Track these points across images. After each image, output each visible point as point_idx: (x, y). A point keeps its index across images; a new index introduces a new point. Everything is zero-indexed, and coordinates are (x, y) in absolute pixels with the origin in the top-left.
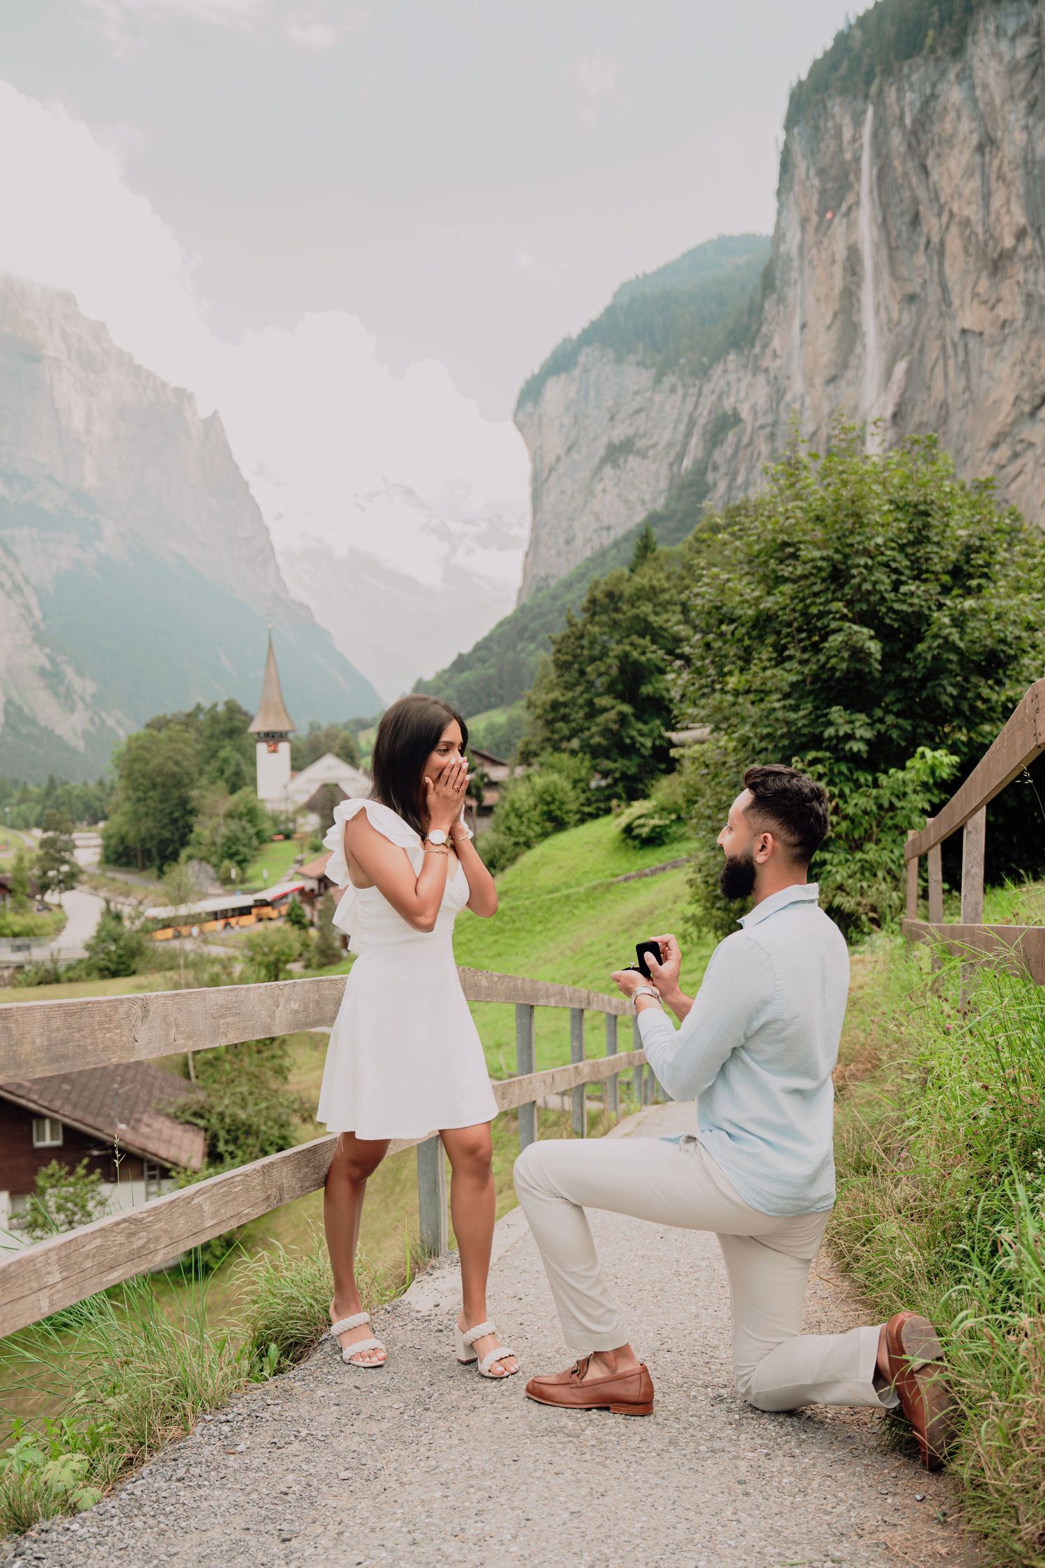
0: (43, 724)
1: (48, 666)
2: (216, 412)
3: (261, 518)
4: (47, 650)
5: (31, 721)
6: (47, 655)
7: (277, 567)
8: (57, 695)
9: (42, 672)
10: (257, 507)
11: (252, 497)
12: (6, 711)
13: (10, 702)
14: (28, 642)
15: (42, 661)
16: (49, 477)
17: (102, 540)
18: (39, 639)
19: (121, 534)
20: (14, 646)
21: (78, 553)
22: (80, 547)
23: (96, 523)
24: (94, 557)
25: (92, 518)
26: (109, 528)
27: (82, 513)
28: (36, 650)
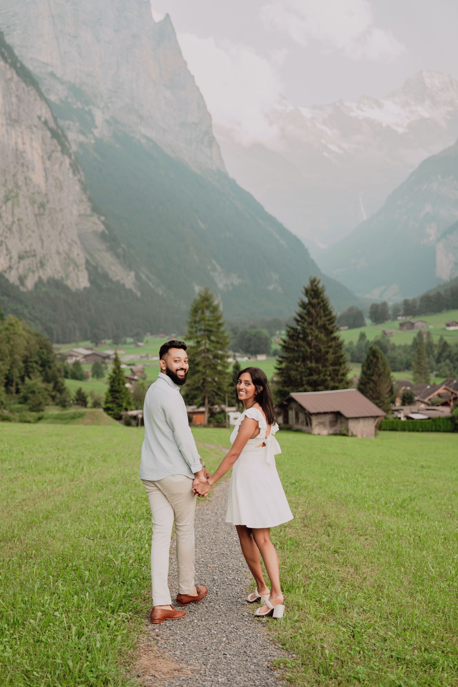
0: (115, 279)
1: (107, 232)
2: (168, 16)
3: (205, 106)
4: (103, 218)
5: (105, 277)
6: (104, 223)
7: (219, 147)
8: (117, 256)
9: (103, 237)
10: (201, 97)
11: (198, 88)
12: (87, 268)
13: (87, 262)
14: (89, 211)
15: (101, 228)
16: (52, 75)
17: (96, 127)
18: (95, 209)
19: (107, 122)
20: (80, 215)
21: (82, 138)
22: (82, 132)
23: (90, 113)
24: (93, 141)
25: (87, 109)
26: (99, 117)
27: (79, 104)
28: (95, 219)
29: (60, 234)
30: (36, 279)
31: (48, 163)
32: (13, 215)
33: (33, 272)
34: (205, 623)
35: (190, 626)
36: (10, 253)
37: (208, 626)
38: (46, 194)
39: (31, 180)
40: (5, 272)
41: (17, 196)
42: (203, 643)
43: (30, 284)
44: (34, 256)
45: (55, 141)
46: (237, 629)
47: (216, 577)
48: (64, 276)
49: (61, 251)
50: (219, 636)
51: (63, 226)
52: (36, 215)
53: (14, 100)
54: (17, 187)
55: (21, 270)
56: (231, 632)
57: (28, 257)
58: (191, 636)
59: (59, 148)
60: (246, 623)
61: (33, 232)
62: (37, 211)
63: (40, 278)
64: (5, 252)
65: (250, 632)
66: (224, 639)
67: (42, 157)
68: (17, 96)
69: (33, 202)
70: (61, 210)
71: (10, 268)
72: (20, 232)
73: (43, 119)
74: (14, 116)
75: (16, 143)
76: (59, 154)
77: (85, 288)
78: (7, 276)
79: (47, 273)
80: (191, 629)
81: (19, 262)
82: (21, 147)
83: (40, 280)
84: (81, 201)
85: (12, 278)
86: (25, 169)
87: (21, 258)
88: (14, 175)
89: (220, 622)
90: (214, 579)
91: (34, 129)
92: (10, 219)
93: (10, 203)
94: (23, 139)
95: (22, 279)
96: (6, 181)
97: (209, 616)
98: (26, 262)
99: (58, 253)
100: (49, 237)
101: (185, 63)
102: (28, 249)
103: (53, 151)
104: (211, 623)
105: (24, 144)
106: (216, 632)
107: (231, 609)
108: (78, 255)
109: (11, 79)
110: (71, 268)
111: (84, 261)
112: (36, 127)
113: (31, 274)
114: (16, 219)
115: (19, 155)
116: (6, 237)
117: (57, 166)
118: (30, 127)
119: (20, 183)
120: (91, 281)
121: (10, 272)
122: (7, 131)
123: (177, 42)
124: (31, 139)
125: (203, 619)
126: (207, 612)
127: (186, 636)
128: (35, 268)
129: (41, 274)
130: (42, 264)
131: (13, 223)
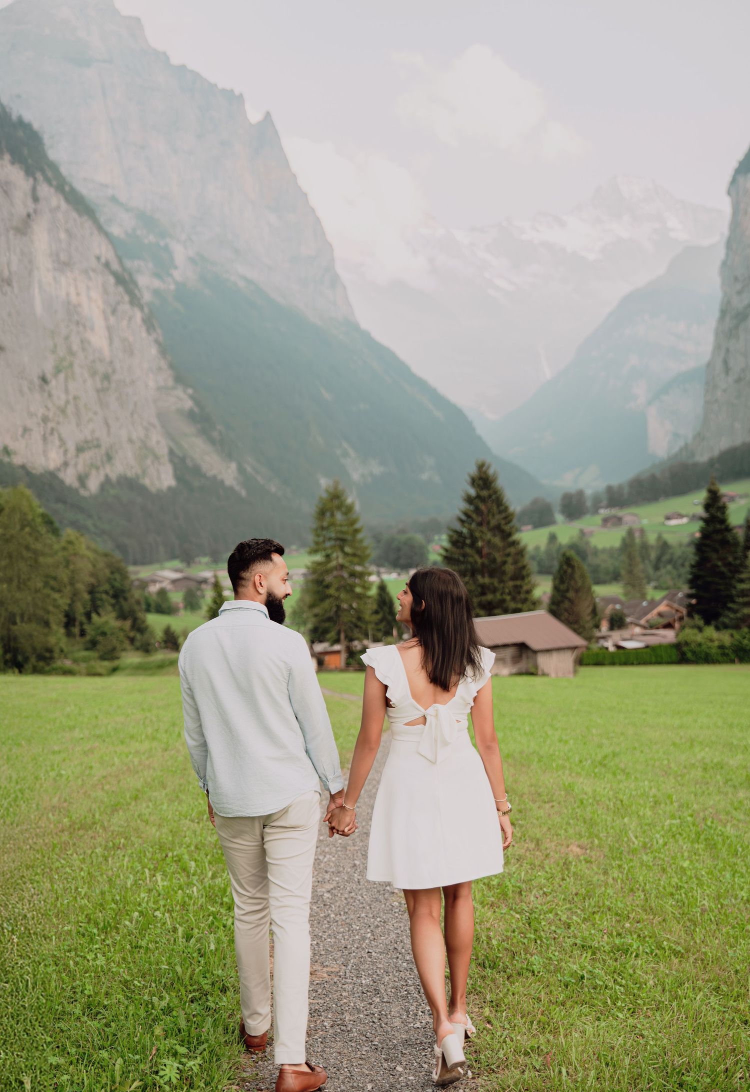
0: (210, 473)
1: (196, 410)
2: (268, 115)
3: (323, 234)
4: (190, 391)
5: (197, 471)
6: (192, 397)
7: (344, 288)
8: (212, 441)
9: (191, 416)
10: (318, 221)
11: (313, 210)
12: (171, 461)
13: (171, 452)
14: (171, 383)
15: (188, 404)
16: (114, 199)
17: (176, 268)
18: (180, 379)
19: (192, 260)
20: (159, 389)
21: (157, 283)
22: (158, 276)
23: (166, 248)
24: (172, 287)
25: (162, 243)
26: (180, 253)
27: (152, 238)
28: (179, 392)
29: (132, 414)
30: (102, 478)
31: (112, 320)
32: (67, 391)
33: (97, 468)
34: (344, 918)
35: (325, 922)
36: (64, 444)
37: (348, 921)
38: (111, 362)
39: (89, 343)
40: (59, 470)
41: (71, 365)
42: (342, 941)
43: (93, 485)
44: (98, 446)
45: (121, 289)
46: (384, 922)
47: (357, 862)
48: (139, 472)
49: (134, 436)
50: (362, 932)
51: (135, 404)
52: (98, 391)
53: (63, 236)
54: (71, 353)
55: (80, 468)
56: (377, 927)
57: (90, 448)
58: (327, 934)
59: (127, 298)
60: (397, 915)
61: (96, 413)
62: (99, 385)
63: (107, 476)
64: (57, 443)
65: (402, 925)
66: (369, 935)
67: (104, 312)
68: (67, 231)
69: (94, 373)
70: (133, 382)
71: (66, 464)
72: (78, 414)
73: (103, 260)
74: (63, 257)
75: (68, 295)
76: (126, 307)
77: (170, 488)
78: (61, 475)
79: (115, 470)
80: (327, 926)
81: (77, 456)
82: (74, 298)
83: (107, 479)
84: (160, 369)
85: (69, 477)
86: (81, 328)
87: (80, 450)
88: (67, 338)
89: (363, 915)
90: (355, 865)
91: (92, 274)
92: (63, 397)
93: (62, 376)
94: (76, 288)
95: (82, 479)
96: (55, 346)
97: (349, 909)
98: (87, 456)
99: (131, 441)
100: (117, 419)
101: (294, 176)
102: (89, 437)
103: (118, 303)
104: (352, 917)
105: (78, 294)
106: (358, 928)
107: (377, 900)
108: (158, 442)
109: (58, 207)
110: (149, 462)
111: (165, 451)
112: (94, 270)
113: (94, 472)
114: (71, 397)
115: (72, 310)
116: (58, 423)
117: (125, 323)
118: (86, 272)
119: (75, 348)
120: (178, 478)
121: (65, 470)
122: (55, 279)
123: (281, 149)
124: (88, 288)
125: (342, 913)
126: (347, 904)
127: (320, 934)
128: (99, 463)
129: (108, 470)
130: (109, 458)
131: (67, 402)
